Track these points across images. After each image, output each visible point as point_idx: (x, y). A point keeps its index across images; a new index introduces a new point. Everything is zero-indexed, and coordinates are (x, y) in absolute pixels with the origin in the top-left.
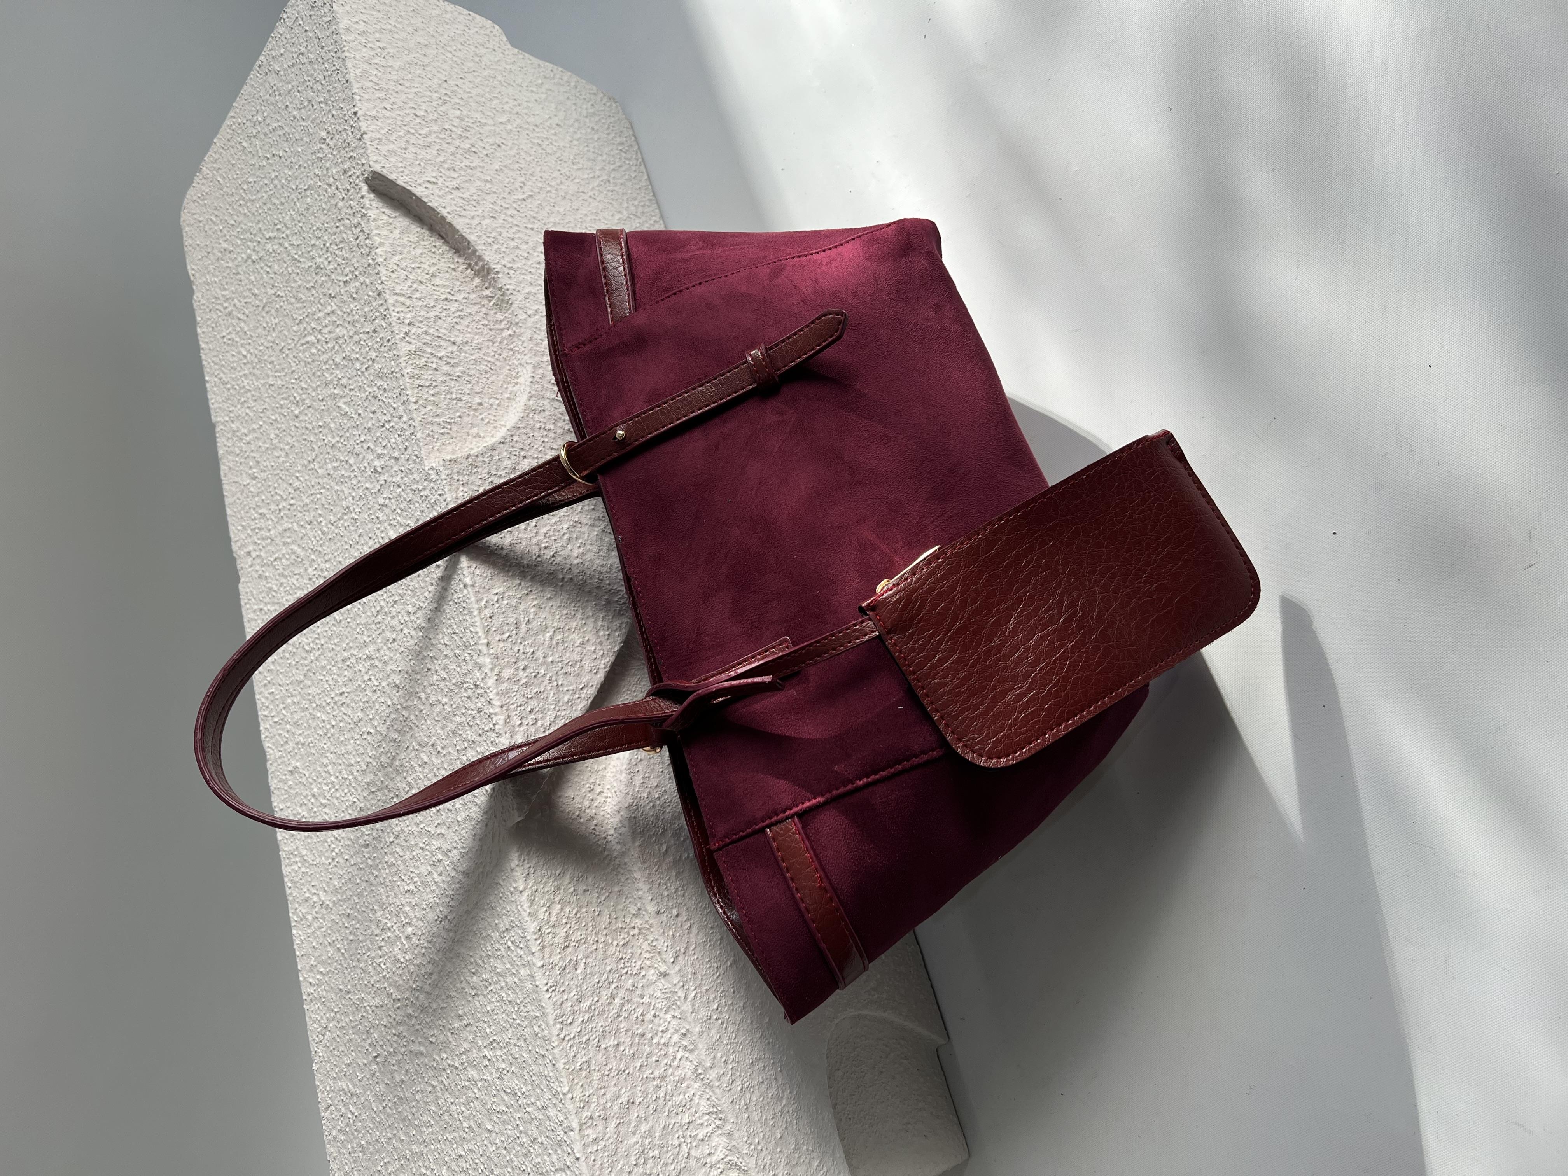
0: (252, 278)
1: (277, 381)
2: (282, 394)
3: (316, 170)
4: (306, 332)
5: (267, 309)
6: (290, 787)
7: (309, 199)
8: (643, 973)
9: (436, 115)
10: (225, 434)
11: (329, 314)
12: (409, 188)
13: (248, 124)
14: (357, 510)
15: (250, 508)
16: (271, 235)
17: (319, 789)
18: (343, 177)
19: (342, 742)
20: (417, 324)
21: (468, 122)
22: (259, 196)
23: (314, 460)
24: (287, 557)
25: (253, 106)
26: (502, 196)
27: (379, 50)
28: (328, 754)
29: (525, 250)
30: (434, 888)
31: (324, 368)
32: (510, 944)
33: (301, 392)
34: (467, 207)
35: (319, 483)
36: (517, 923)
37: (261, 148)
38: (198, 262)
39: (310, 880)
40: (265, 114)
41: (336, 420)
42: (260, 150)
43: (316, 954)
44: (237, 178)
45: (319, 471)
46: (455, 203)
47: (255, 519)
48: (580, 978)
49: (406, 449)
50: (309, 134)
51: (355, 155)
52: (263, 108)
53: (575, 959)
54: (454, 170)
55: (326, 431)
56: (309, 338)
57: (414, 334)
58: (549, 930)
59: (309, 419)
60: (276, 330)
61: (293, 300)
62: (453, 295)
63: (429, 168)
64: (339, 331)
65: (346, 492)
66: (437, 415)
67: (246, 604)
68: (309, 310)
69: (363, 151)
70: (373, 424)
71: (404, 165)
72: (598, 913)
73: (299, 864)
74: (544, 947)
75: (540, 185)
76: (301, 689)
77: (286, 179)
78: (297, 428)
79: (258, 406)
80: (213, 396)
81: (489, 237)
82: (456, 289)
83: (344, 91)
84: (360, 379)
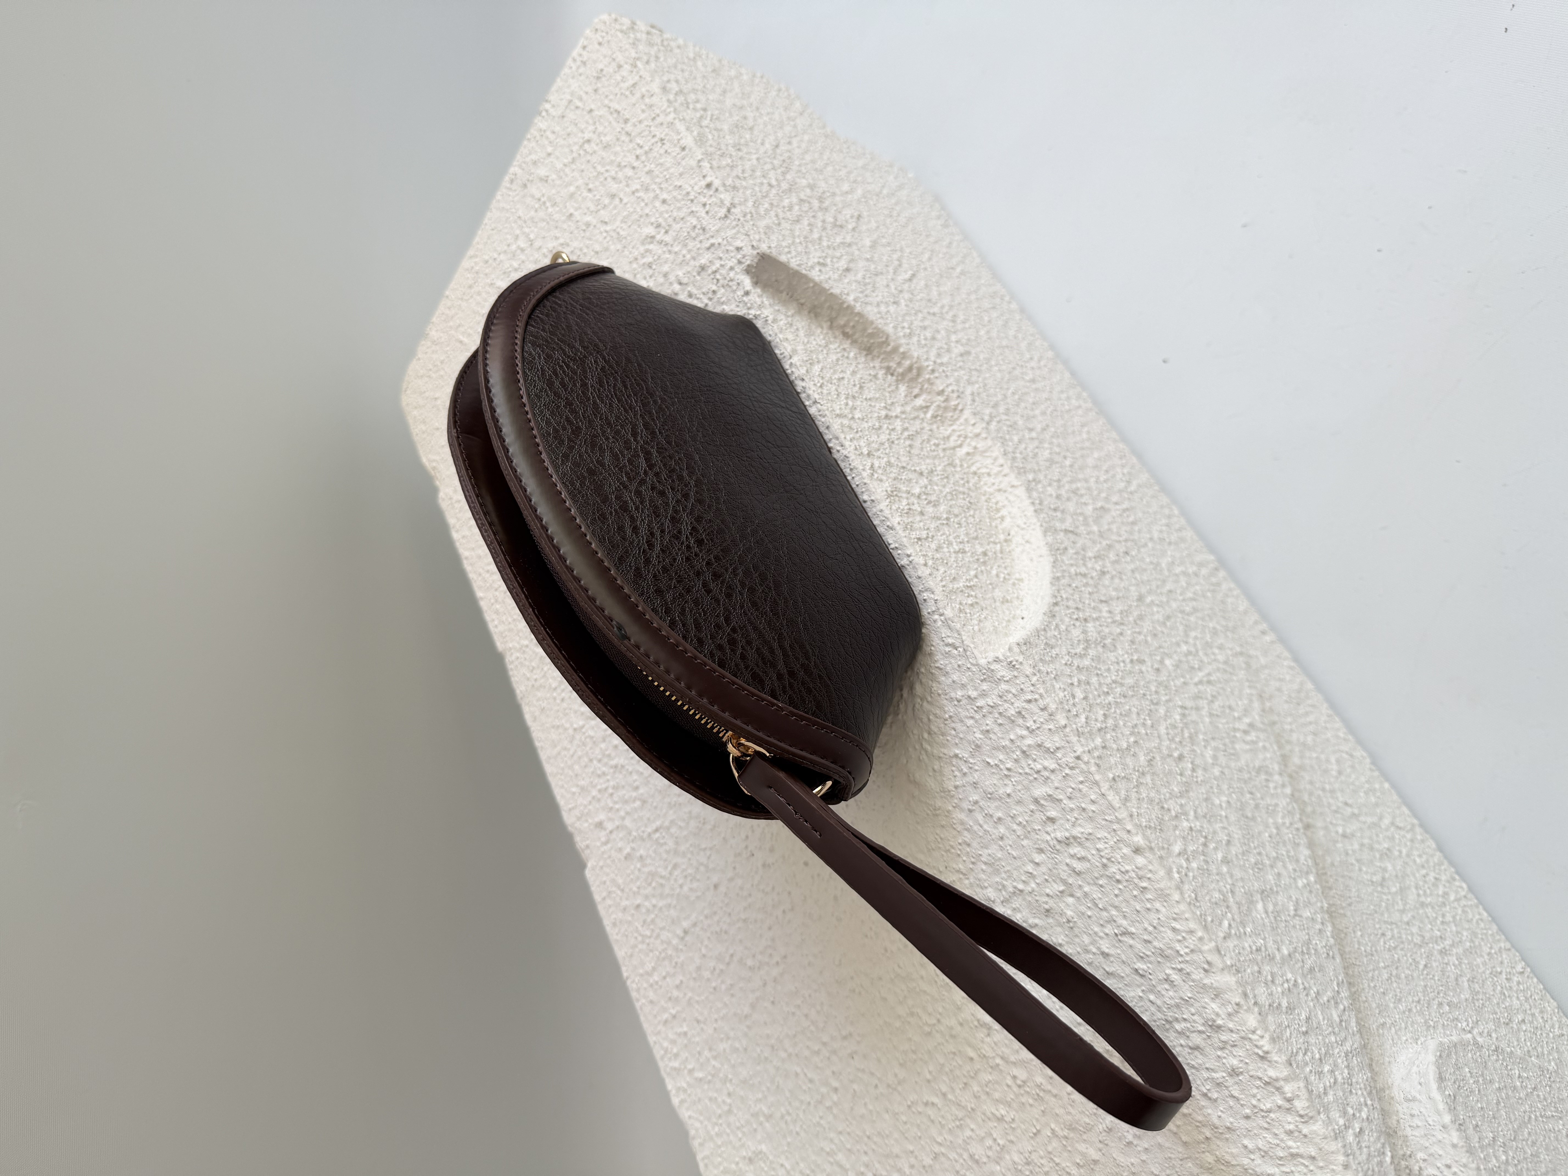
9: (787, 184)
12: (804, 272)
13: (502, 257)
18: (699, 277)
20: (876, 454)
21: (818, 192)
25: (507, 233)
26: (890, 277)
27: (702, 112)
34: (867, 293)
40: (532, 237)
46: (854, 288)
50: (620, 239)
51: (720, 241)
54: (834, 248)
57: (879, 468)
62: (890, 410)
63: (811, 247)
71: (787, 245)
75: (914, 262)
81: (904, 327)
82: (889, 402)
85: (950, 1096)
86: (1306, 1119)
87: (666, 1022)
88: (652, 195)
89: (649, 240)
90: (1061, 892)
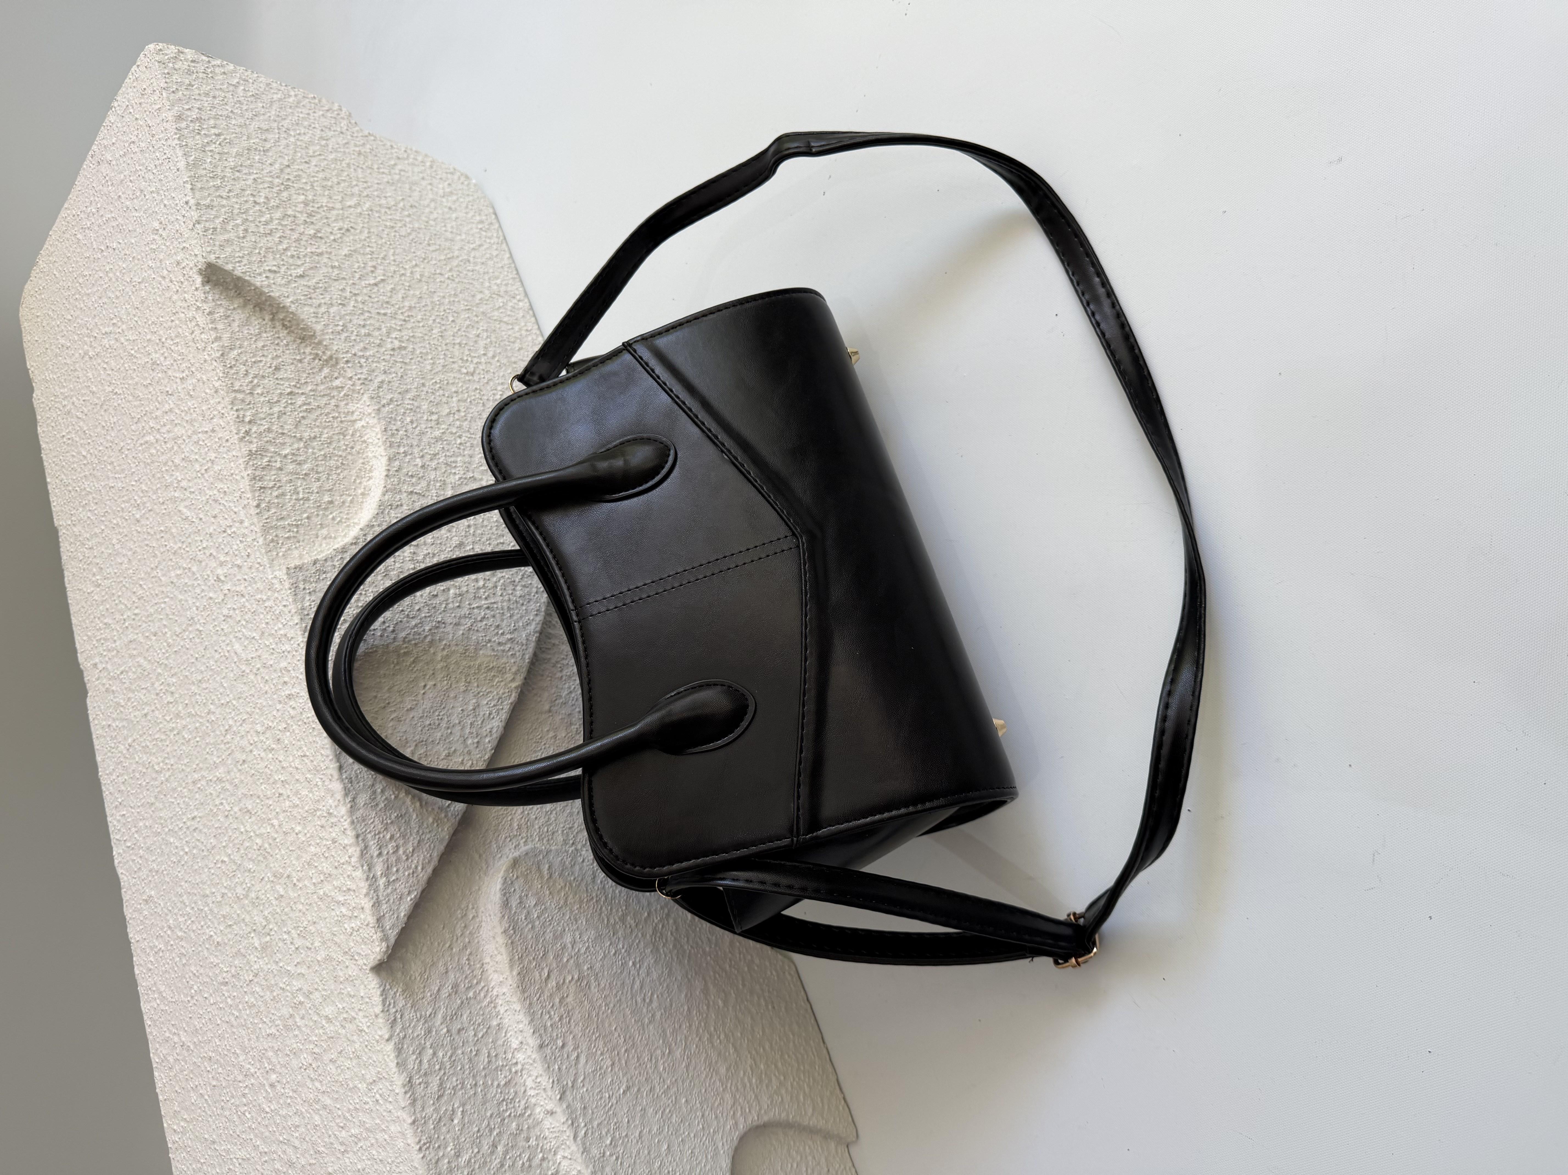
0: (90, 375)
1: (117, 482)
2: (123, 497)
3: (150, 262)
4: (145, 432)
5: (105, 407)
6: (145, 917)
7: (143, 292)
8: (529, 1112)
9: (278, 201)
10: (68, 538)
11: (167, 412)
12: (247, 278)
13: (82, 215)
14: (201, 621)
15: (95, 618)
16: (107, 330)
17: (175, 920)
18: (176, 269)
19: (196, 870)
20: (259, 422)
21: (313, 207)
22: (95, 289)
23: (157, 567)
24: (134, 670)
25: (87, 197)
26: (351, 282)
27: (214, 137)
28: (183, 884)
29: (376, 337)
30: (296, 1032)
31: (164, 469)
32: (378, 1096)
33: (142, 495)
34: (313, 296)
35: (163, 592)
36: (384, 1074)
37: (95, 240)
38: (36, 359)
39: (169, 1018)
40: (99, 206)
41: (178, 525)
42: (94, 243)
43: (179, 1099)
44: (73, 271)
45: (163, 579)
46: (299, 291)
47: (100, 629)
48: (457, 1129)
49: (248, 556)
50: (142, 225)
51: (188, 246)
52: (96, 199)
53: (451, 1109)
54: (299, 258)
55: (166, 536)
56: (147, 438)
57: (256, 432)
58: (421, 1080)
59: (151, 523)
60: (115, 430)
61: (131, 398)
62: (299, 388)
63: (270, 256)
64: (178, 431)
65: (190, 602)
66: (282, 518)
67: (94, 719)
68: (147, 409)
69: (196, 241)
70: (215, 530)
71: (241, 255)
72: (474, 1053)
73: (158, 1001)
74: (415, 1100)
75: (392, 268)
76: (153, 811)
77: (121, 272)
78: (139, 532)
79: (99, 509)
80: (55, 498)
81: (338, 325)
82: (303, 381)
83: (175, 180)
84: (200, 482)
85: (232, 857)
86: (355, 869)
87: (116, 807)
88: (160, 198)
89: (155, 232)
90: (285, 728)
